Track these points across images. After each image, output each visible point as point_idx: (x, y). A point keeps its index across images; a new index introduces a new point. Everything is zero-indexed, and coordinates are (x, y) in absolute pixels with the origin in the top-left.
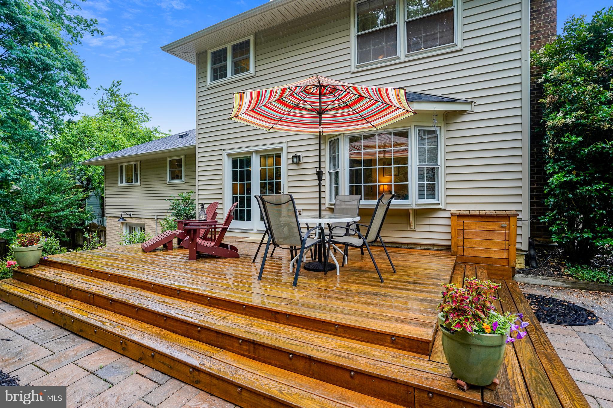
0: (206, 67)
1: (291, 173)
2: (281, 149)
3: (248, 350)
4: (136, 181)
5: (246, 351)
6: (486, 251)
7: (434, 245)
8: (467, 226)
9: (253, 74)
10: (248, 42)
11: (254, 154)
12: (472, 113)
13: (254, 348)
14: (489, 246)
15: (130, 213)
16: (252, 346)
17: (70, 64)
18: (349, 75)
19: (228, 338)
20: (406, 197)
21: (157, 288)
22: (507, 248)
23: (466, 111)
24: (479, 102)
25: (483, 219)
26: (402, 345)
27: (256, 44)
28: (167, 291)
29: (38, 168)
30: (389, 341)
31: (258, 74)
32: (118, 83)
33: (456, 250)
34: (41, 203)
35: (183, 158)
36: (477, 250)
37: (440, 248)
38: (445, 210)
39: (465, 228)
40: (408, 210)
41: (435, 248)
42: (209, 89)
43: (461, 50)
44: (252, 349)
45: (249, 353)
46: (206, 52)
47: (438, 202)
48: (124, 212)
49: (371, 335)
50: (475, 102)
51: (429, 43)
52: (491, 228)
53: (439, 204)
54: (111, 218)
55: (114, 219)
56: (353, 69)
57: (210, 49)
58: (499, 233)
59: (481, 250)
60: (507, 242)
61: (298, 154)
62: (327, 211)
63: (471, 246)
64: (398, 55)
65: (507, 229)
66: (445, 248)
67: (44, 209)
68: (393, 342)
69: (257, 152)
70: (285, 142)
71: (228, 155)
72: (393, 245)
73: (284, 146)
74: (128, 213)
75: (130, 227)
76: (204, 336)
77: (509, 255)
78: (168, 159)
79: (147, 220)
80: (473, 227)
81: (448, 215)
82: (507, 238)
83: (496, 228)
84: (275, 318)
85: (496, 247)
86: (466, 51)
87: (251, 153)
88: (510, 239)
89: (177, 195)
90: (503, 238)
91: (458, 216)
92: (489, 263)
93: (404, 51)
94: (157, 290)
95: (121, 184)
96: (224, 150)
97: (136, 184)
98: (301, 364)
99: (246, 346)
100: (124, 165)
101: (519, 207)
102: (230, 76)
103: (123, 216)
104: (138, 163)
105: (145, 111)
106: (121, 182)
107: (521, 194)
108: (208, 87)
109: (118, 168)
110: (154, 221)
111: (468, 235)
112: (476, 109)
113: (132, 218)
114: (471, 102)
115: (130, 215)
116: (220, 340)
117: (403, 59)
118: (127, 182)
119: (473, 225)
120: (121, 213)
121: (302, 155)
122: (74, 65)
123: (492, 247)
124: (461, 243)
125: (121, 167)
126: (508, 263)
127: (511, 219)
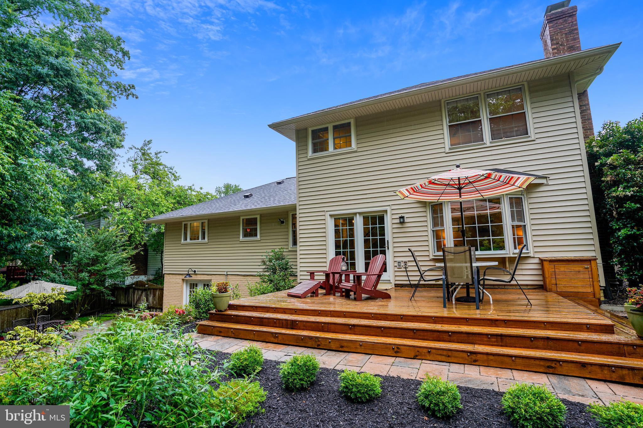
0: (306, 141)
1: (395, 231)
2: (386, 211)
3: (497, 341)
4: (204, 238)
5: (494, 342)
6: (575, 287)
7: (527, 285)
8: (558, 269)
9: (355, 150)
10: (349, 124)
11: (358, 215)
12: (548, 185)
13: (501, 339)
14: (577, 283)
15: (195, 269)
16: (499, 338)
17: (115, 126)
18: (444, 155)
19: (478, 336)
20: (502, 248)
21: (378, 316)
22: (592, 284)
23: (543, 184)
24: (552, 177)
25: (570, 263)
26: (595, 330)
27: (357, 126)
28: (389, 317)
29: (83, 228)
30: (585, 328)
31: (359, 150)
32: (148, 142)
33: (550, 287)
34: (95, 261)
35: (258, 217)
36: (568, 287)
37: (533, 287)
38: (534, 257)
39: (556, 270)
40: (505, 258)
41: (529, 287)
42: (309, 160)
43: (534, 140)
44: (500, 340)
45: (497, 343)
46: (306, 129)
47: (527, 251)
48: (190, 269)
49: (572, 326)
50: (549, 178)
51: (508, 134)
52: (577, 269)
53: (529, 253)
54: (170, 275)
55: (173, 276)
56: (447, 151)
57: (311, 127)
58: (584, 273)
59: (571, 286)
60: (591, 279)
61: (403, 215)
62: (431, 262)
63: (563, 283)
64: (485, 141)
65: (590, 270)
66: (537, 287)
67: (98, 267)
68: (588, 328)
69: (360, 213)
70: (389, 206)
71: (331, 216)
72: (492, 287)
73: (388, 209)
74: (193, 270)
75: (191, 284)
76: (455, 338)
77: (594, 289)
78: (242, 218)
79: (214, 276)
80: (562, 269)
81: (537, 261)
82: (591, 277)
83: (581, 269)
84: (495, 324)
85: (583, 284)
86: (538, 141)
87: (355, 214)
88: (593, 278)
89: (270, 251)
90: (587, 276)
91: (549, 261)
92: (579, 296)
93: (489, 138)
94: (378, 318)
95: (186, 242)
96: (327, 211)
97: (203, 241)
98: (540, 343)
99: (495, 338)
100: (189, 223)
101: (593, 254)
102: (333, 150)
103: (190, 273)
104: (206, 221)
105: (174, 170)
106: (186, 239)
107: (593, 243)
108: (309, 158)
109: (181, 227)
110: (224, 277)
111: (559, 275)
112: (550, 183)
113: (197, 274)
114: (546, 177)
115: (195, 271)
116: (471, 338)
117: (488, 144)
118: (191, 239)
119: (562, 268)
120: (187, 270)
121: (406, 216)
122: (117, 126)
123: (580, 284)
124: (554, 282)
125: (186, 225)
126: (594, 296)
127: (592, 262)
